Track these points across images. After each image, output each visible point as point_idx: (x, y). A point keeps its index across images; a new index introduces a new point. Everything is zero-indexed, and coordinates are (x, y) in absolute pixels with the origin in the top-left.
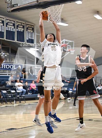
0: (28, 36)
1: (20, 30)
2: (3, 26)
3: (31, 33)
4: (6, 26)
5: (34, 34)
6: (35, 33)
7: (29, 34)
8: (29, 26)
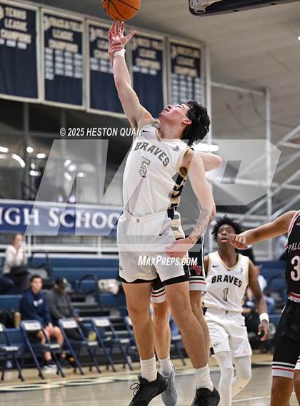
0: (179, 91)
1: (144, 71)
2: (77, 56)
3: (190, 79)
4: (92, 55)
5: (203, 82)
6: (205, 79)
7: (183, 83)
8: (181, 50)
